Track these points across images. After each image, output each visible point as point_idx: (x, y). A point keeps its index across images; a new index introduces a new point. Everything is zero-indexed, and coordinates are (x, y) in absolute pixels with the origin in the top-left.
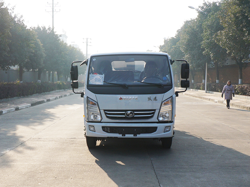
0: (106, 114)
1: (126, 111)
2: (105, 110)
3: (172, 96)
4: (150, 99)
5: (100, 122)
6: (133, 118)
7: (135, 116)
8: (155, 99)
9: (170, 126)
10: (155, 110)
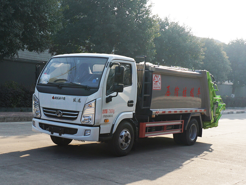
0: (44, 111)
1: (57, 110)
2: (44, 108)
3: (96, 99)
4: (75, 100)
5: (40, 119)
6: (61, 118)
7: (63, 116)
8: (79, 101)
9: (90, 130)
10: (78, 112)
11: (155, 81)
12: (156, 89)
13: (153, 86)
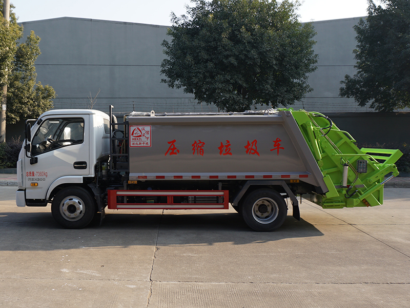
11: (134, 135)
12: (139, 145)
13: (131, 143)
